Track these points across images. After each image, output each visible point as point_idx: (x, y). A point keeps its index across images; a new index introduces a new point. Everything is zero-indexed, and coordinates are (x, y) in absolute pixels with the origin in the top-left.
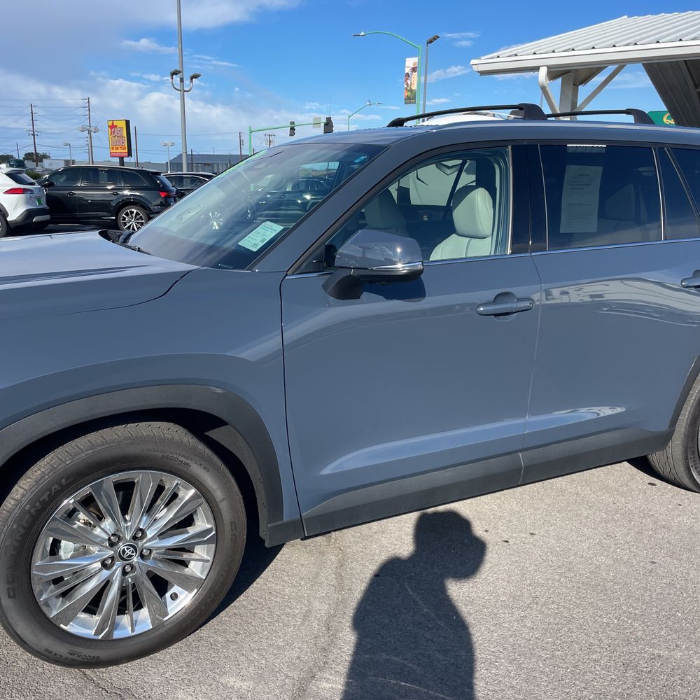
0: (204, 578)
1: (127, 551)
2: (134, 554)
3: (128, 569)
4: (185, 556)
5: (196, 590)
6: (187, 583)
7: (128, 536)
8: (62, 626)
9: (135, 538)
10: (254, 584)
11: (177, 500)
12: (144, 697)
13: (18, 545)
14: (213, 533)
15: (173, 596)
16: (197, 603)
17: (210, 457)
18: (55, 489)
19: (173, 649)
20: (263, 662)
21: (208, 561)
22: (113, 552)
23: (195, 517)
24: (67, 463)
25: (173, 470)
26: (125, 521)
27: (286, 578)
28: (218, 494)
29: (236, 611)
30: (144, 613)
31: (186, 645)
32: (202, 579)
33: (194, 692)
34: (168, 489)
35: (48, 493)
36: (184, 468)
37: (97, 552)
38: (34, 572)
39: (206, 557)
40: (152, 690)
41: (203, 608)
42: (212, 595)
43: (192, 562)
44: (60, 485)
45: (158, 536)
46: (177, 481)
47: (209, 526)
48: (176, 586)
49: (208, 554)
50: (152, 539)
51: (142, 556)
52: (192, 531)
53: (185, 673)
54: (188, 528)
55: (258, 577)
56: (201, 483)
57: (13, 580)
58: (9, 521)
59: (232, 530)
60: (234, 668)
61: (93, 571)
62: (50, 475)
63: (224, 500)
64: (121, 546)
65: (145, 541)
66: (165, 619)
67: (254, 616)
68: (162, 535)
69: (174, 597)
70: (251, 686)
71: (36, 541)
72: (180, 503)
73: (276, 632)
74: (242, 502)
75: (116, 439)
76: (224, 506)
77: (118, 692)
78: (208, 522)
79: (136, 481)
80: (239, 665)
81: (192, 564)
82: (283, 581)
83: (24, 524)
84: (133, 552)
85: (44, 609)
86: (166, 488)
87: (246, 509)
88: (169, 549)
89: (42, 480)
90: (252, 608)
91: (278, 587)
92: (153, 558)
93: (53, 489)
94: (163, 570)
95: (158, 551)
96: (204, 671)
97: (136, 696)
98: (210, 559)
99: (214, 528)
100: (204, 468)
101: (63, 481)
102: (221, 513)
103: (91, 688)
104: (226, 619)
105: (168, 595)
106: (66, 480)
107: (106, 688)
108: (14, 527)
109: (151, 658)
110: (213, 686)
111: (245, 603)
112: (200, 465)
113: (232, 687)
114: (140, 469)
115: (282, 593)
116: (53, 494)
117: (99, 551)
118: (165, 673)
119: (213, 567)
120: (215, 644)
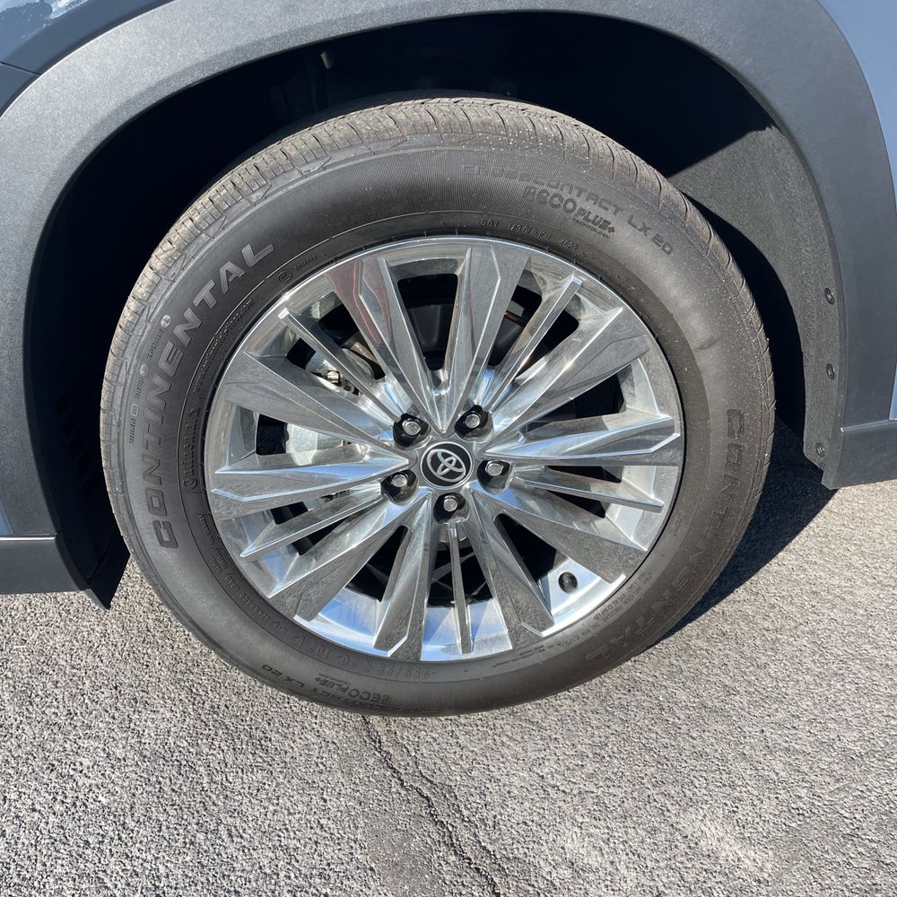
0: (646, 549)
1: (445, 462)
2: (463, 469)
3: (449, 504)
4: (597, 489)
5: (623, 577)
6: (603, 556)
7: (443, 423)
8: (297, 619)
9: (461, 428)
10: (773, 565)
11: (573, 338)
12: (482, 820)
13: (158, 419)
14: (676, 435)
15: (567, 581)
16: (626, 607)
17: (676, 206)
18: (228, 273)
19: (564, 701)
20: (803, 793)
21: (658, 508)
22: (407, 461)
23: (625, 388)
24: (254, 197)
25: (561, 242)
26: (437, 383)
27: (857, 562)
28: (696, 326)
29: (727, 628)
30: (492, 612)
31: (598, 695)
32: (639, 552)
33: (607, 842)
34: (548, 301)
35: (211, 284)
36: (592, 236)
37: (367, 457)
38: (212, 490)
39: (652, 497)
40: (503, 805)
41: (640, 621)
42: (666, 594)
43: (613, 506)
44: (240, 261)
45: (524, 430)
46: (575, 277)
47: (663, 417)
48: (570, 559)
49: (658, 492)
50: (507, 435)
51: (485, 479)
52: (614, 425)
53: (590, 776)
54: (604, 417)
55: (781, 549)
56: (645, 290)
57: (163, 504)
58: (128, 356)
59: (731, 433)
60: (719, 793)
61: (365, 501)
62: (211, 232)
63: (711, 343)
64: (427, 448)
65: (488, 438)
66: (545, 633)
67: (775, 651)
68: (534, 428)
69: (569, 583)
70: (769, 865)
71: (207, 415)
72: (583, 344)
73: (835, 706)
74: (766, 355)
75: (387, 130)
76: (709, 363)
77: (426, 792)
78: (662, 405)
79: (458, 273)
80: (733, 786)
81: (615, 512)
82: (850, 566)
83: (163, 365)
84: (458, 465)
85: (253, 577)
86: (545, 298)
87: (775, 379)
88: (550, 467)
89: (194, 247)
90: (766, 624)
91: (835, 581)
92: (512, 486)
93: (223, 272)
94: (539, 518)
95: (523, 469)
96: (637, 781)
97: (466, 813)
98: (665, 502)
99: (678, 423)
100: (657, 240)
101: (247, 250)
102: (701, 381)
103: (371, 761)
104: (700, 643)
105: (553, 576)
106: (255, 251)
107: (402, 771)
108: (142, 372)
109: (513, 713)
110: (661, 837)
111: (749, 609)
112: (645, 229)
113: (712, 855)
114: (464, 231)
115: (848, 597)
116: (225, 288)
117: (373, 454)
118: (540, 762)
119: (672, 526)
120: (670, 709)
